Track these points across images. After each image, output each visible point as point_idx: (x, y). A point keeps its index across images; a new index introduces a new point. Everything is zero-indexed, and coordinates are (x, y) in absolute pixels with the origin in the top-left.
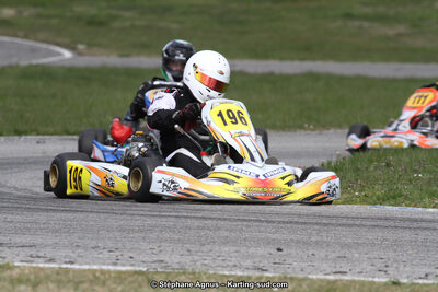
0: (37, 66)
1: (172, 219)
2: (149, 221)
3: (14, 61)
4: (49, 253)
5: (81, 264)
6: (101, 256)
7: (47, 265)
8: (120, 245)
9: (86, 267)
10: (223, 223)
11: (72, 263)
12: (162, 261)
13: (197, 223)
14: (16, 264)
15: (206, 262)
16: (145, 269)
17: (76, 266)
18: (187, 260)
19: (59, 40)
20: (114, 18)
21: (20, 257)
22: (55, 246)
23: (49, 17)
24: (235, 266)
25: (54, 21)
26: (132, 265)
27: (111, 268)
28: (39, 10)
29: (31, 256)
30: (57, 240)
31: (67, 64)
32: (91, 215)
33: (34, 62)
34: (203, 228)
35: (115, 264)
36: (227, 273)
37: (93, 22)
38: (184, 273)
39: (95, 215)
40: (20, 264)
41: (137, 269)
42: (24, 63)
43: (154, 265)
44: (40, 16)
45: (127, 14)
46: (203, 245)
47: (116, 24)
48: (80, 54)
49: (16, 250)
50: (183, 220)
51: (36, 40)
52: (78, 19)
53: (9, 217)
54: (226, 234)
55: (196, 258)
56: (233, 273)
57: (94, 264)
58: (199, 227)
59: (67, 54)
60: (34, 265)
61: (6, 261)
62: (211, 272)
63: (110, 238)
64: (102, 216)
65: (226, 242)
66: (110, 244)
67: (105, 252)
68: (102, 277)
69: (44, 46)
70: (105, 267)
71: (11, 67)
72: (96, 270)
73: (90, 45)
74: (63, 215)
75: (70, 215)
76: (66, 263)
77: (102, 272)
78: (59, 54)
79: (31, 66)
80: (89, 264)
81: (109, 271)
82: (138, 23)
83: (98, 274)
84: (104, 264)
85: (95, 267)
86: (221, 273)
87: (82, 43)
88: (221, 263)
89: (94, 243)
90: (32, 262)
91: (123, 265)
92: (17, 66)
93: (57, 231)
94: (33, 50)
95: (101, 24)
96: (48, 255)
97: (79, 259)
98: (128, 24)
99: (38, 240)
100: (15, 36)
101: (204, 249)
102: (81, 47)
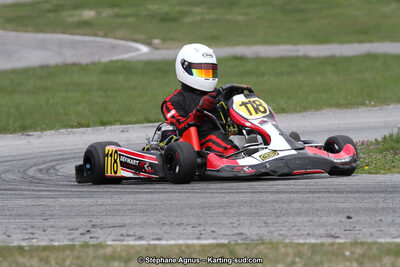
0: (117, 61)
1: (249, 195)
2: (228, 198)
3: (96, 58)
4: (139, 231)
5: (167, 240)
6: (185, 231)
7: (137, 243)
8: (202, 221)
9: (173, 242)
10: (295, 195)
11: (159, 239)
12: (241, 234)
13: (271, 197)
14: (109, 243)
15: (282, 232)
16: (226, 242)
17: (163, 242)
18: (264, 231)
19: (137, 37)
20: (184, 14)
21: (112, 237)
22: (144, 224)
23: (126, 16)
24: (309, 234)
25: (131, 20)
26: (214, 239)
27: (196, 242)
28: (117, 10)
29: (122, 235)
30: (145, 219)
31: (144, 58)
32: (174, 195)
33: (115, 58)
34: (278, 202)
35: (199, 238)
36: (302, 241)
37: (166, 19)
38: (263, 243)
39: (177, 194)
40: (112, 243)
41: (219, 241)
42: (105, 59)
43: (234, 238)
44: (117, 16)
45: (198, 9)
46: (279, 217)
47: (188, 19)
48: (156, 48)
49: (108, 230)
50: (259, 195)
51: (115, 38)
52: (152, 16)
53: (100, 201)
54: (299, 205)
55: (273, 229)
56: (307, 241)
57: (179, 239)
58: (274, 201)
59: (144, 49)
60: (125, 243)
61: (99, 240)
62: (287, 241)
63: (192, 215)
64: (184, 195)
65: (299, 213)
66: (193, 220)
67: (189, 228)
68: (187, 251)
69: (123, 42)
70: (189, 242)
71: (93, 64)
72: (181, 245)
73: (164, 40)
74: (148, 196)
75: (155, 196)
76: (154, 239)
77: (188, 246)
78: (138, 50)
79: (111, 62)
80: (175, 239)
81: (194, 245)
82: (207, 17)
83: (183, 248)
84: (188, 239)
85: (181, 242)
86: (296, 241)
87: (157, 38)
88: (297, 232)
89: (178, 220)
90: (123, 240)
91: (206, 239)
92: (99, 63)
93: (143, 212)
94: (113, 47)
95: (174, 20)
96: (137, 234)
97: (166, 236)
98: (198, 18)
99: (127, 220)
100: (96, 35)
101: (280, 220)
102: (156, 42)
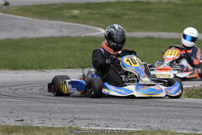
0: (89, 36)
1: (153, 107)
2: (143, 108)
3: (78, 34)
4: (97, 122)
5: (112, 127)
6: (121, 124)
7: (96, 128)
8: (129, 119)
9: (114, 129)
10: (177, 108)
11: (107, 127)
12: (149, 126)
13: (165, 109)
14: (82, 127)
15: (170, 127)
16: (141, 130)
17: (110, 129)
18: (161, 126)
19: (99, 25)
20: (124, 14)
21: (84, 124)
22: (100, 119)
23: (94, 14)
24: (183, 128)
25: (97, 16)
26: (135, 128)
27: (126, 129)
28: (90, 11)
29: (89, 124)
30: (100, 116)
31: (103, 35)
32: (116, 105)
33: (88, 35)
34: (168, 111)
35: (127, 127)
36: (180, 132)
37: (115, 16)
38: (160, 132)
39: (118, 105)
40: (84, 127)
41: (138, 130)
42: (83, 35)
43: (145, 128)
44: (90, 14)
45: (131, 12)
46: (168, 119)
47: (125, 17)
49: (82, 121)
50: (159, 107)
51: (88, 25)
52: (108, 15)
53: (78, 106)
54: (179, 114)
55: (165, 125)
56: (183, 132)
57: (118, 127)
58: (166, 111)
59: (103, 31)
60: (90, 128)
61: (77, 126)
62: (172, 131)
63: (124, 116)
64: (121, 105)
65: (179, 117)
66: (125, 118)
67: (123, 122)
69: (92, 27)
70: (123, 129)
71: (77, 37)
74: (103, 105)
75: (106, 105)
76: (105, 127)
78: (100, 31)
79: (86, 36)
80: (115, 127)
82: (136, 17)
84: (122, 127)
85: (118, 129)
86: (177, 132)
88: (177, 127)
89: (117, 118)
90: (89, 126)
91: (131, 128)
92: (80, 37)
93: (100, 112)
94: (87, 29)
95: (118, 17)
97: (111, 125)
98: (131, 17)
99: (92, 116)
100: (79, 23)
101: (168, 120)
